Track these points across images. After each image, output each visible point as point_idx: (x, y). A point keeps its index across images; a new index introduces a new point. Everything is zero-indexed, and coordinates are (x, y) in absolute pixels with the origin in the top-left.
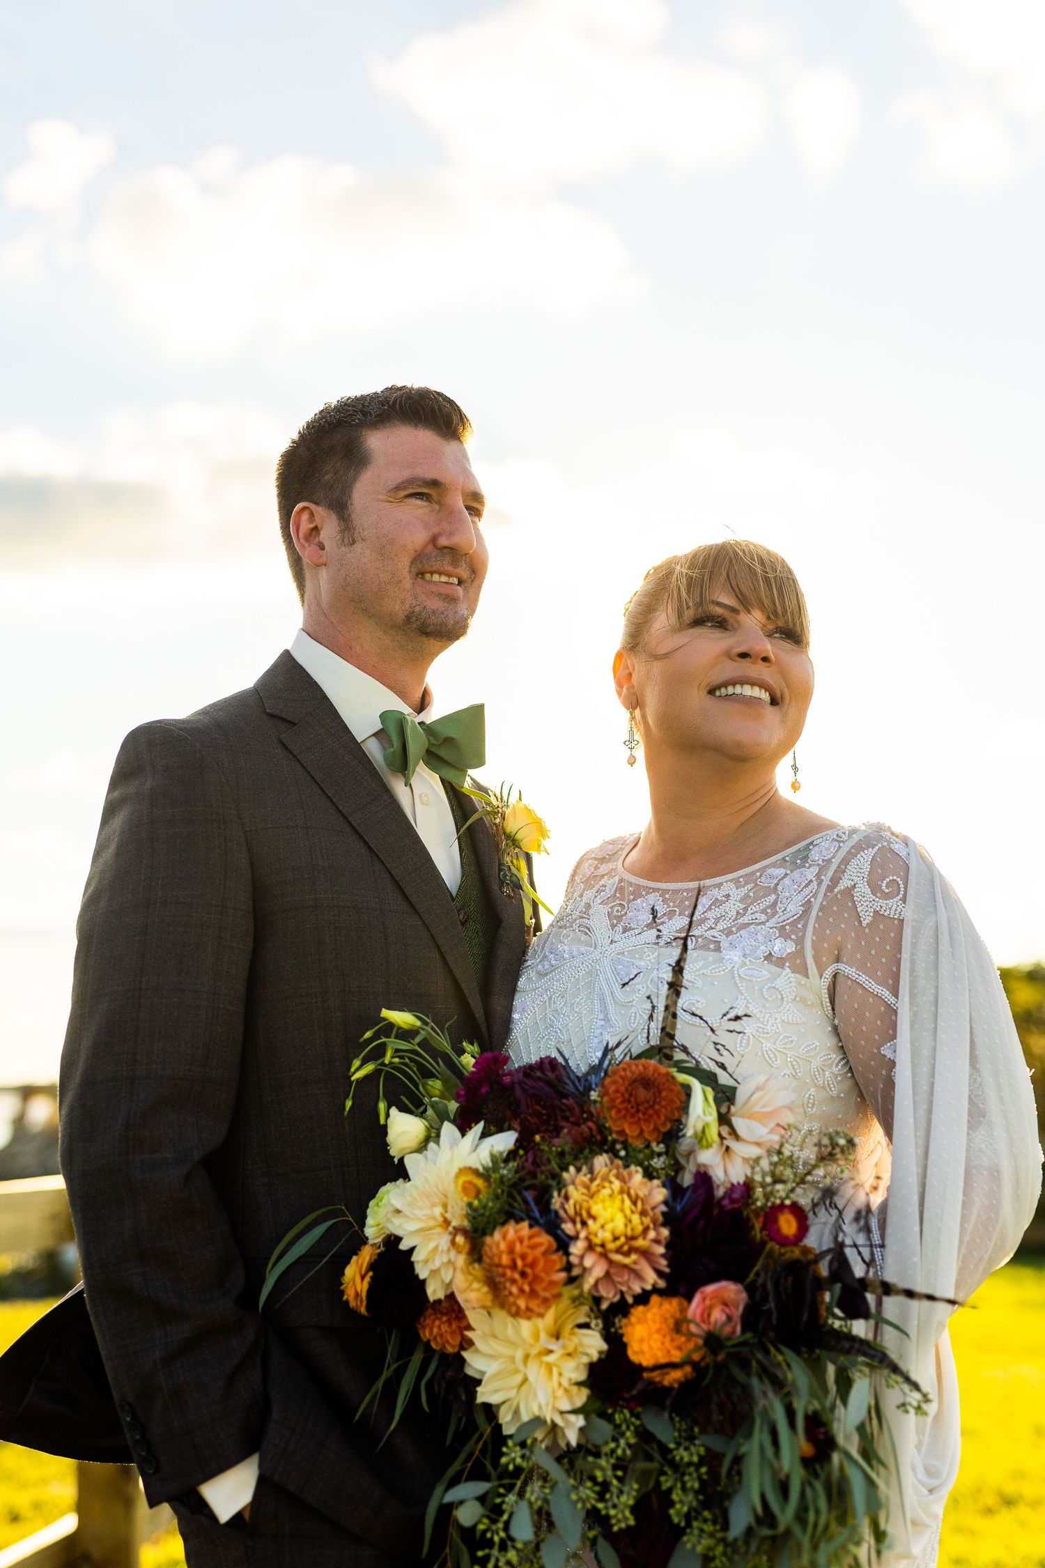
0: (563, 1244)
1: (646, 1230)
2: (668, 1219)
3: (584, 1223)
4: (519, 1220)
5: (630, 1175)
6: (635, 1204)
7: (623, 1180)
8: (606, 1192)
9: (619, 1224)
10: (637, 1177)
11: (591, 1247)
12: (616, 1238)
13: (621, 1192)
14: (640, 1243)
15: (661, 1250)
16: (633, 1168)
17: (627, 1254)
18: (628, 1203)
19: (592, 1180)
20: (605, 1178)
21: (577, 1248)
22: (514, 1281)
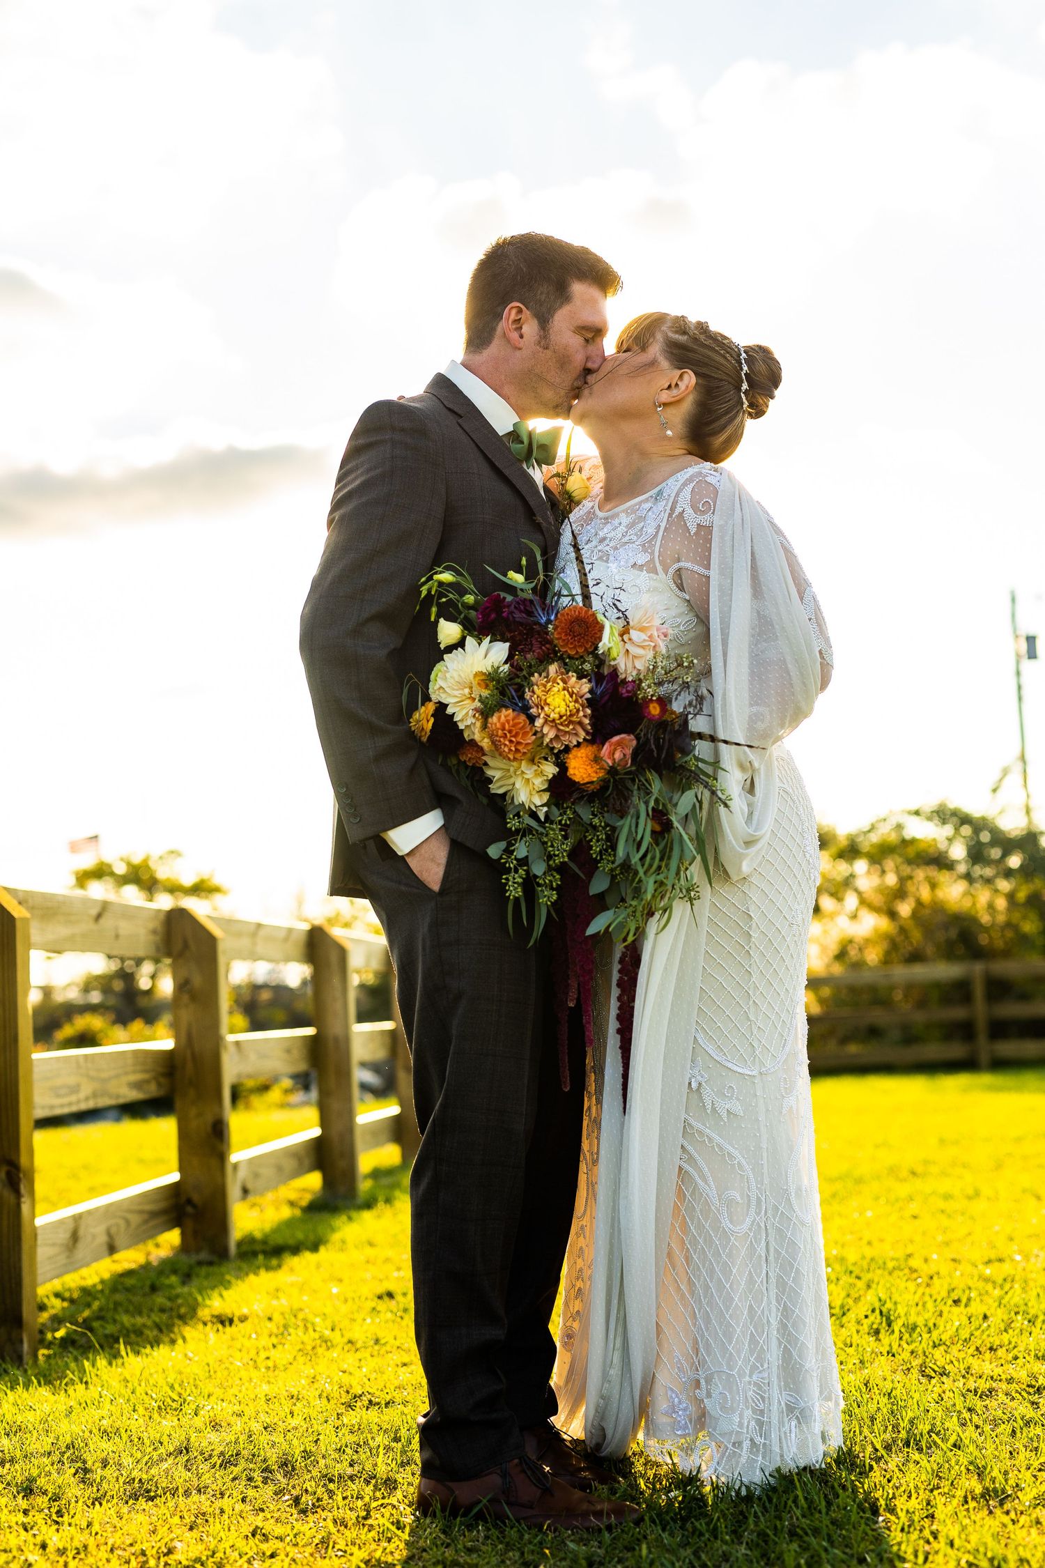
0: (532, 719)
1: (578, 711)
2: (590, 703)
3: (542, 708)
4: (507, 707)
5: (569, 677)
6: (571, 697)
7: (565, 682)
8: (555, 689)
9: (562, 710)
10: (573, 679)
11: (546, 722)
12: (561, 717)
13: (564, 689)
14: (574, 719)
15: (587, 721)
16: (570, 674)
17: (567, 726)
18: (568, 696)
19: (548, 682)
20: (555, 681)
21: (539, 723)
22: (505, 745)
